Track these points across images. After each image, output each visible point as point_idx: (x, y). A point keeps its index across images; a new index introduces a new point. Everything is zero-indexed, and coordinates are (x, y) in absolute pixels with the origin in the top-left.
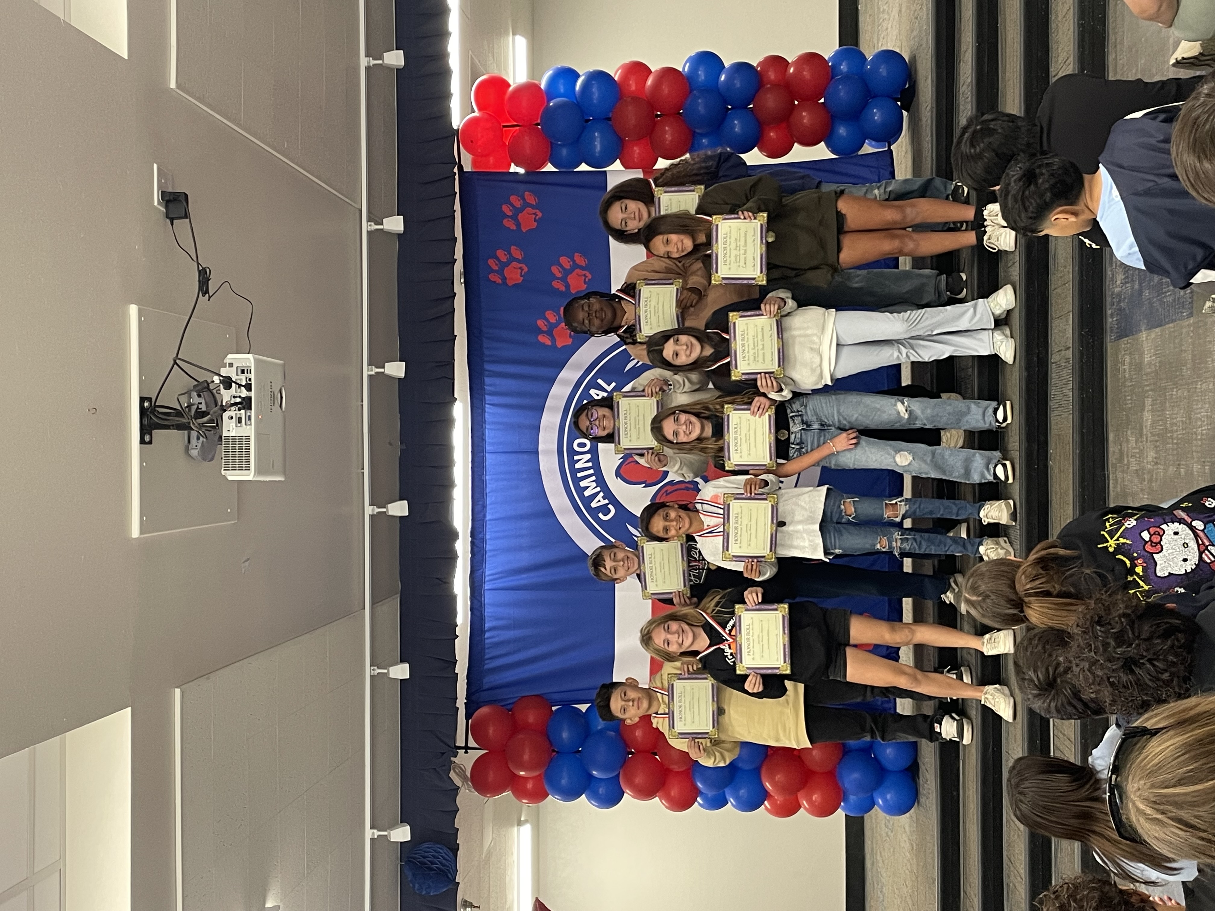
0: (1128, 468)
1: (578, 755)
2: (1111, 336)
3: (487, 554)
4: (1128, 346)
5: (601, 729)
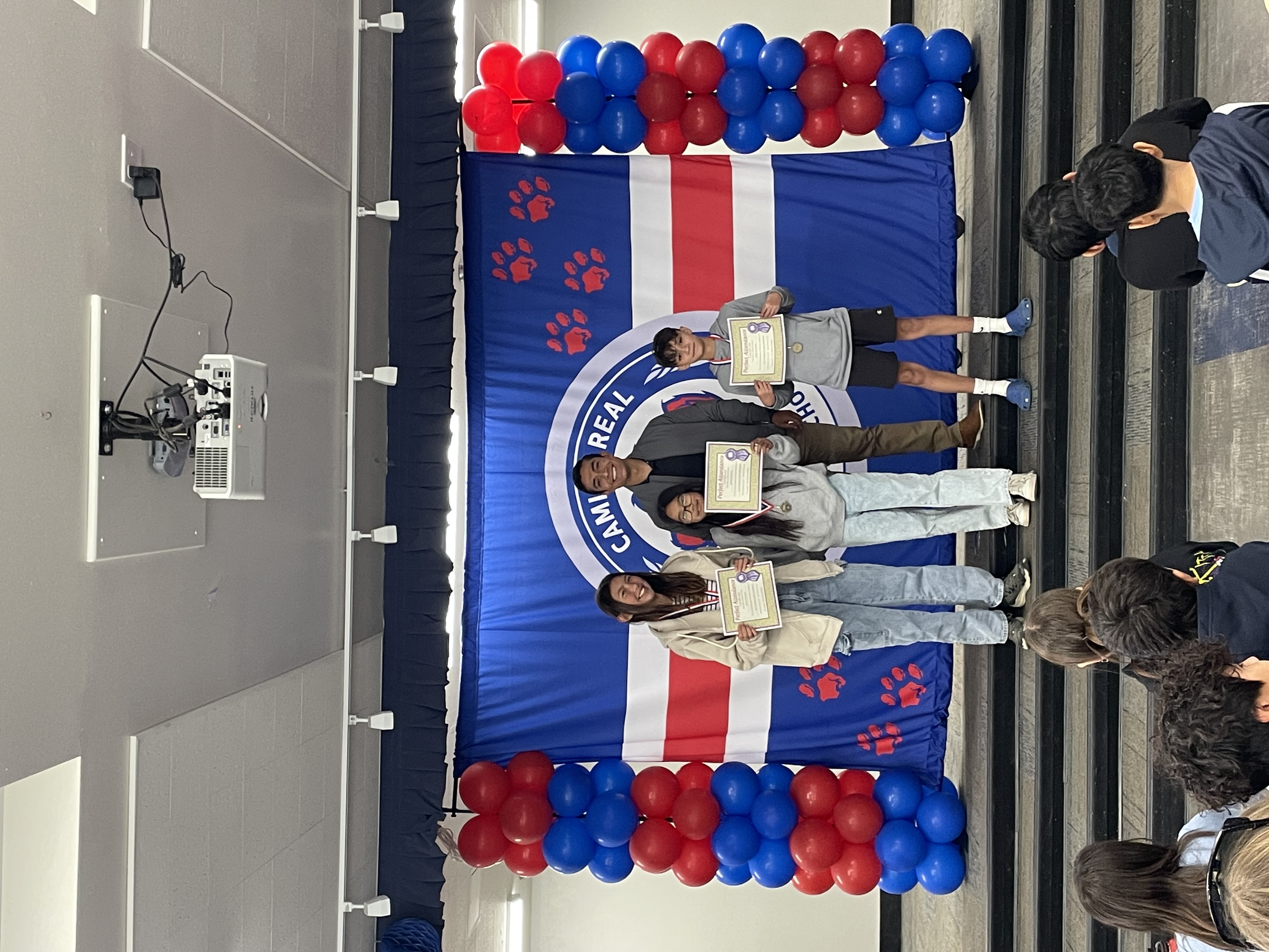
0: (1212, 506)
1: (582, 821)
2: (1195, 357)
3: (484, 589)
4: (1215, 369)
5: (609, 791)
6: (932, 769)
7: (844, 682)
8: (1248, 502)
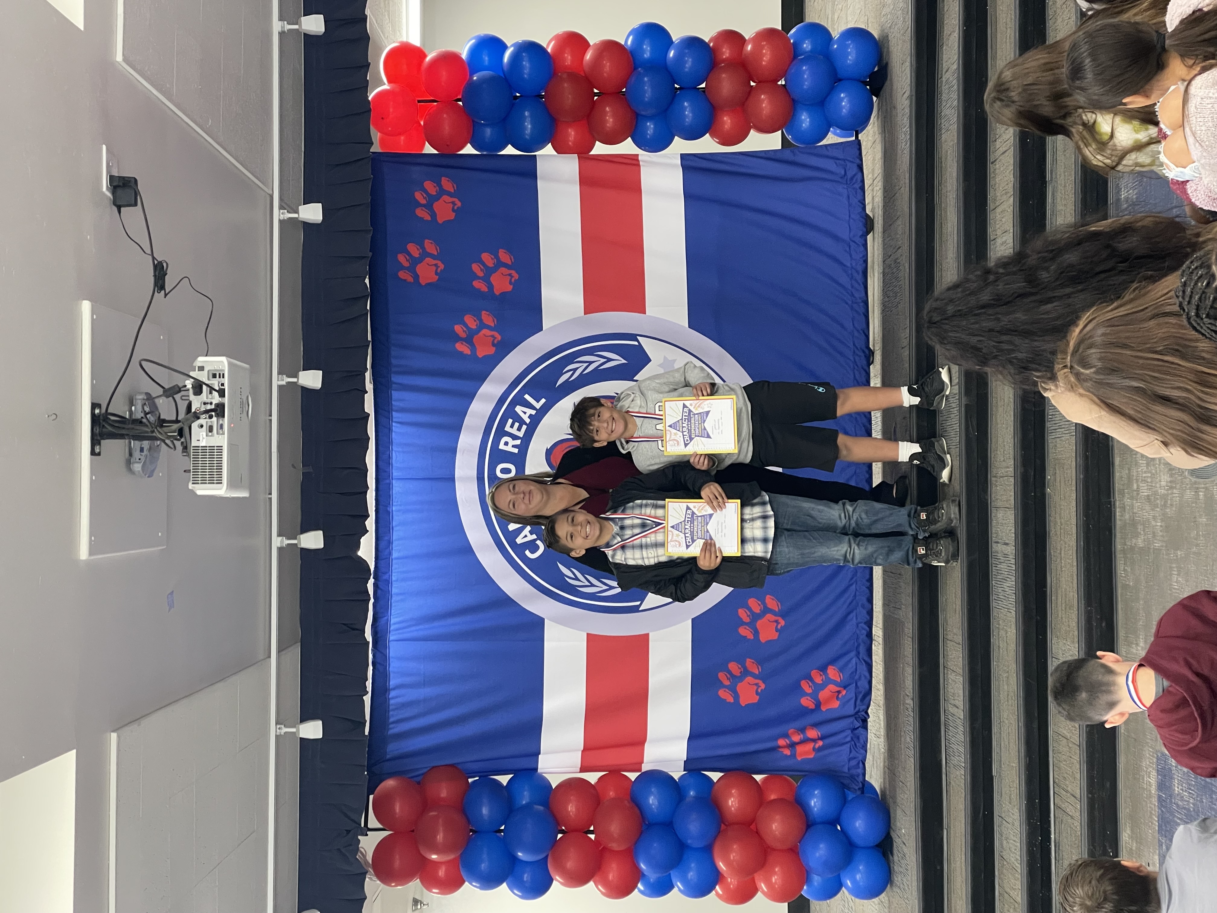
1: (499, 835)
5: (526, 804)
6: (854, 772)
7: (763, 686)
8: (1175, 488)
